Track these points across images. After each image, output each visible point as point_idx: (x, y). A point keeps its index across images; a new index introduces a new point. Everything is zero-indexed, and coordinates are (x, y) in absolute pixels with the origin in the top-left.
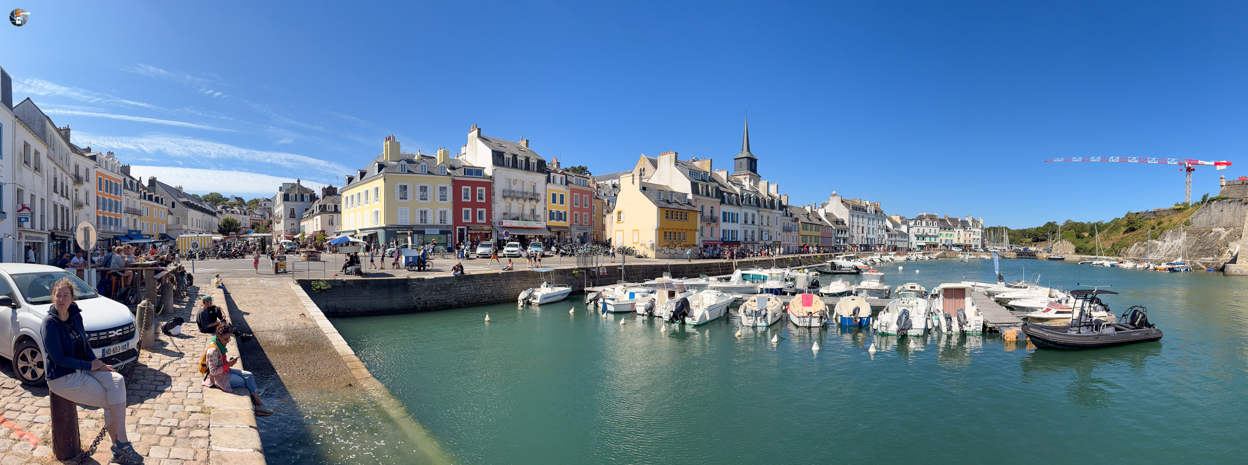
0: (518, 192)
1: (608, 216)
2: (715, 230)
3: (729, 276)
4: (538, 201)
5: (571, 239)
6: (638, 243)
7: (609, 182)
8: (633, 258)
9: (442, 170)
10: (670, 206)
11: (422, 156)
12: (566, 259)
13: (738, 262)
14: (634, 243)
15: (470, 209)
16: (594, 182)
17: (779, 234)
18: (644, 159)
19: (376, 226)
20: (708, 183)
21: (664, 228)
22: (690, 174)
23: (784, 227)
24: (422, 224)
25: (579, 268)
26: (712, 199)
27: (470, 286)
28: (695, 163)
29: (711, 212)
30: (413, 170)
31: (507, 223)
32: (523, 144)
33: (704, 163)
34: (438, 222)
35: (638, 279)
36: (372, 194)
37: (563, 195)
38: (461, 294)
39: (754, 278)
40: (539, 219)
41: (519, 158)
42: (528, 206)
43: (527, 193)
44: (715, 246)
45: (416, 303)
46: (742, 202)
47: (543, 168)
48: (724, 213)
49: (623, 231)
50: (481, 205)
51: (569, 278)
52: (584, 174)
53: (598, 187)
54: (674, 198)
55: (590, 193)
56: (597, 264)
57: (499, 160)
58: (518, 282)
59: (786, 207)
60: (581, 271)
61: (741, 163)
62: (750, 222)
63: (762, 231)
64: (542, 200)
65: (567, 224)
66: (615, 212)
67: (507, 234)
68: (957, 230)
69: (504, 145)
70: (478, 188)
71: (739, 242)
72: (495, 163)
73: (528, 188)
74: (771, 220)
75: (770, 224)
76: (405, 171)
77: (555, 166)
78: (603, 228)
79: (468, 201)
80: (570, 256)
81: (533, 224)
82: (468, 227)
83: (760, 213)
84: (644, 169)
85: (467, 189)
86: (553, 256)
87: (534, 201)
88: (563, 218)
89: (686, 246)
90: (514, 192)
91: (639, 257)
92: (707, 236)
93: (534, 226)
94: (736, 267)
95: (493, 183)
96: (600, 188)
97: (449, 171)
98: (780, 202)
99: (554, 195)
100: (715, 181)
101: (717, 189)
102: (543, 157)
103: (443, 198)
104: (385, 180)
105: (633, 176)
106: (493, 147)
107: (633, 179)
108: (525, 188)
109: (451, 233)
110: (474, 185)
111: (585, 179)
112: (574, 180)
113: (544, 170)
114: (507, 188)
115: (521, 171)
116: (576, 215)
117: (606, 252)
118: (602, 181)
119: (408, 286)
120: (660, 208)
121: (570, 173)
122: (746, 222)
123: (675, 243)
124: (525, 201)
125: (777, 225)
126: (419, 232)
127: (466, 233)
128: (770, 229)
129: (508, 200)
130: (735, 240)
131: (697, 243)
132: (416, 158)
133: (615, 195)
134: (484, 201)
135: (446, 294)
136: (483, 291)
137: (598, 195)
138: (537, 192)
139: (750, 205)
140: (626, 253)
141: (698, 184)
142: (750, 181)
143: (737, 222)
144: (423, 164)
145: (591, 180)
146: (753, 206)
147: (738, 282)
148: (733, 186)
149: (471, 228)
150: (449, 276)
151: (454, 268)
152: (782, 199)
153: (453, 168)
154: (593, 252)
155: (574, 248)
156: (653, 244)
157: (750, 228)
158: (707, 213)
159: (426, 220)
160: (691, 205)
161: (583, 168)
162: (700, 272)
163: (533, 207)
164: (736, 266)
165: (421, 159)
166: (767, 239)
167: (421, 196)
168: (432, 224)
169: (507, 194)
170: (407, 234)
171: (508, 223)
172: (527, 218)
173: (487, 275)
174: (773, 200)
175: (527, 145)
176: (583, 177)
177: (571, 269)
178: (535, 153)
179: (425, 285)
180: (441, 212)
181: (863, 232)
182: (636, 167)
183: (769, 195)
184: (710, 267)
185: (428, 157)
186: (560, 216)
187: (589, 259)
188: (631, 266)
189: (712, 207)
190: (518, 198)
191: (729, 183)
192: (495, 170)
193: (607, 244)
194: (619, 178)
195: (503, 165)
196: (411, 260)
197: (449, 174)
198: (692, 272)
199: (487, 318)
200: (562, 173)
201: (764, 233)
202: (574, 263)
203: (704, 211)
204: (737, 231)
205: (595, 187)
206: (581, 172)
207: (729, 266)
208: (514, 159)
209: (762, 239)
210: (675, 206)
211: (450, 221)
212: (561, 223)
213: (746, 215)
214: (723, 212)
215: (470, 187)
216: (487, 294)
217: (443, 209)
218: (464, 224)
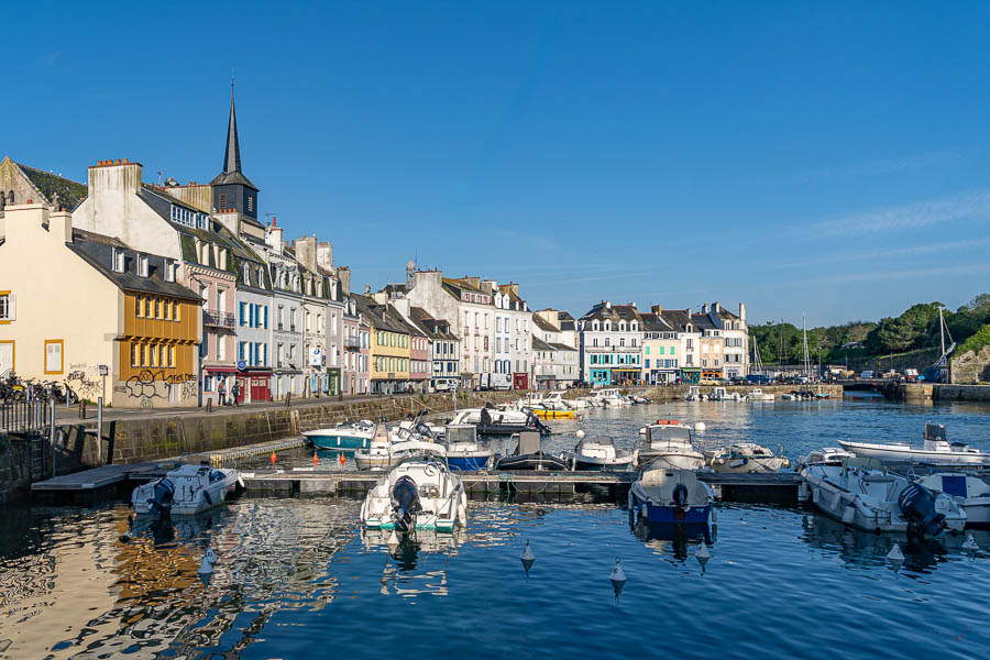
2: (225, 342)
6: (61, 372)
10: (144, 287)
14: (46, 372)
17: (338, 353)
18: (11, 170)
20: (210, 238)
21: (130, 337)
22: (174, 215)
23: (345, 338)
26: (221, 274)
28: (172, 191)
29: (218, 302)
33: (195, 193)
46: (274, 281)
48: (243, 306)
49: (13, 342)
62: (287, 325)
63: (307, 347)
68: (684, 337)
71: (269, 369)
83: (306, 306)
84: (12, 193)
89: (174, 378)
92: (211, 356)
98: (339, 283)
101: (229, 251)
107: (46, 218)
120: (125, 289)
122: (281, 325)
123: (154, 372)
125: (334, 332)
128: (323, 341)
130: (262, 365)
131: (195, 372)
139: (288, 290)
141: (193, 238)
142: (281, 237)
143: (265, 326)
146: (293, 292)
148: (251, 247)
152: (340, 278)
157: (287, 339)
158: (211, 303)
160: (181, 285)
166: (317, 362)
181: (486, 348)
189: (221, 293)
191: (243, 239)
201: (312, 350)
204: (265, 346)
209: (307, 364)
213: (281, 309)
214: (241, 303)
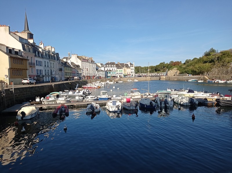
2: (33, 69)
13: (54, 84)
17: (58, 72)
20: (28, 45)
21: (12, 68)
22: (19, 39)
23: (59, 68)
26: (31, 54)
46: (43, 56)
63: (51, 70)
68: (124, 68)
71: (43, 75)
74: (54, 65)
83: (50, 61)
92: (30, 72)
120: (10, 57)
122: (45, 66)
125: (56, 67)
128: (54, 69)
131: (27, 76)
141: (25, 45)
143: (42, 66)
146: (48, 58)
157: (47, 69)
160: (23, 56)
174: (54, 56)
181: (87, 71)
183: (52, 53)
189: (31, 58)
204: (42, 70)
209: (52, 74)
213: (45, 62)
214: (36, 60)
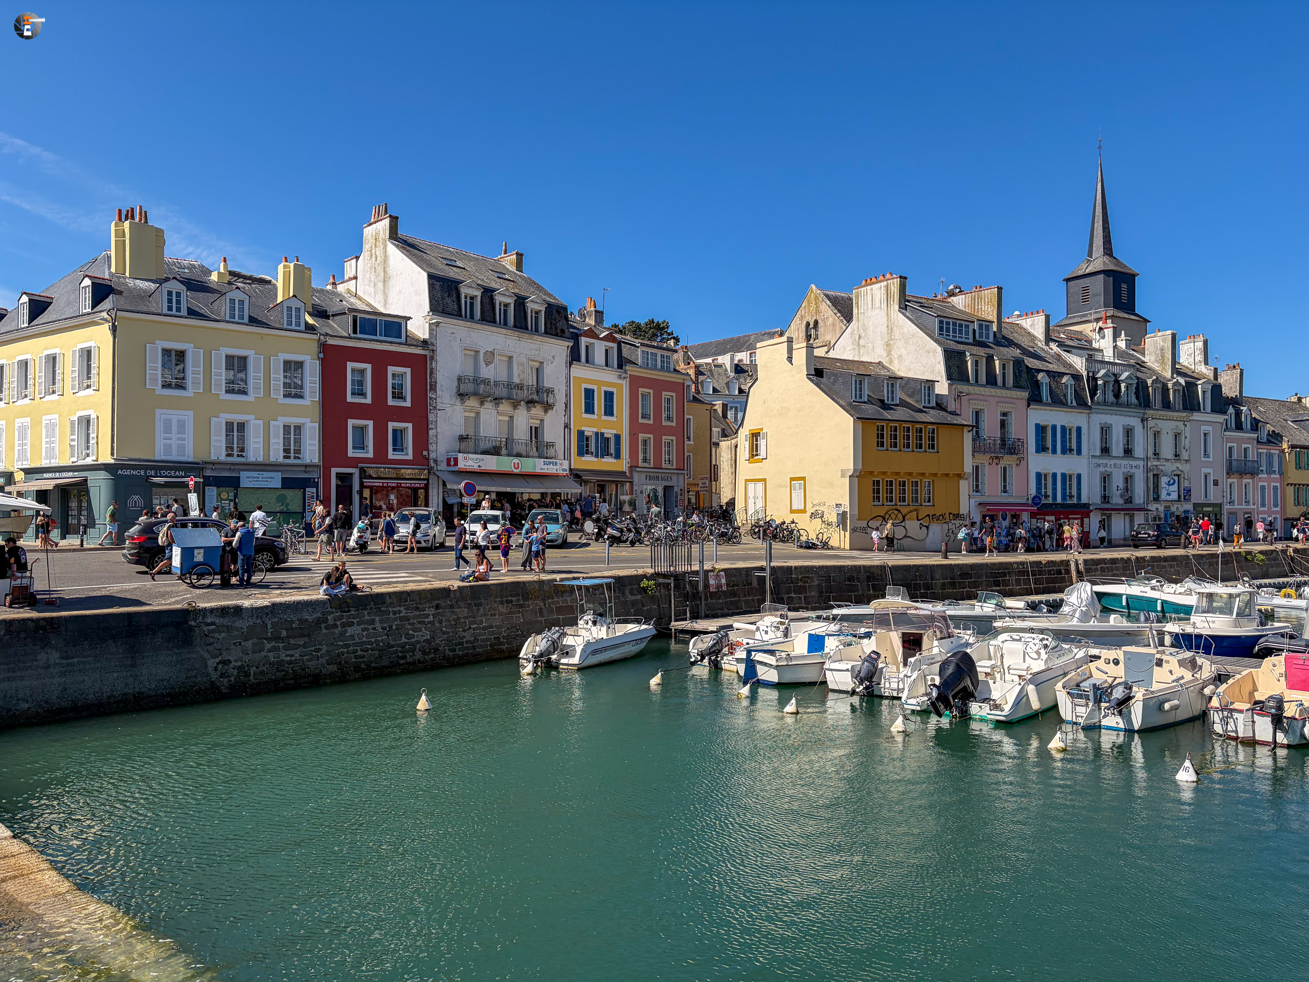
0: (496, 384)
1: (725, 445)
2: (1015, 474)
3: (1057, 596)
4: (548, 407)
5: (632, 503)
6: (804, 511)
7: (725, 360)
8: (791, 548)
9: (290, 316)
10: (887, 415)
11: (232, 273)
12: (623, 551)
13: (1085, 561)
14: (792, 511)
15: (370, 423)
16: (688, 361)
17: (1216, 483)
18: (816, 298)
19: (80, 463)
20: (991, 351)
21: (871, 473)
22: (941, 329)
23: (1230, 462)
24: (230, 459)
25: (657, 575)
26: (1004, 392)
27: (372, 622)
28: (955, 300)
29: (1003, 424)
30: (205, 311)
31: (468, 462)
32: (509, 262)
33: (980, 298)
34: (277, 455)
35: (807, 603)
36: (69, 369)
37: (612, 394)
38: (347, 646)
39: (1133, 608)
40: (551, 452)
41: (498, 299)
42: (523, 420)
43: (520, 387)
44: (1013, 516)
45: (214, 676)
46: (1093, 394)
47: (561, 324)
48: (1041, 430)
49: (764, 480)
50: (400, 414)
51: (630, 598)
52: (662, 340)
53: (699, 372)
54: (900, 395)
55: (680, 388)
56: (701, 562)
57: (448, 300)
58: (503, 609)
59: (1235, 402)
60: (661, 580)
61: (1085, 289)
62: (1117, 448)
63: (1156, 476)
64: (560, 406)
65: (623, 465)
66: (744, 433)
67: (470, 490)
69: (459, 264)
70: (391, 370)
71: (1086, 506)
72: (437, 307)
73: (522, 375)
74: (1185, 442)
75: (1185, 455)
76: (178, 310)
77: (591, 321)
78: (713, 474)
79: (363, 401)
80: (633, 543)
81: (538, 466)
82: (362, 471)
83: (1151, 423)
84: (816, 322)
85: (362, 372)
86: (587, 545)
87: (538, 407)
88: (612, 450)
89: (933, 518)
90: (486, 382)
91: (809, 548)
92: (992, 491)
93: (538, 470)
94: (1081, 577)
95: (432, 358)
96: (702, 374)
97: (310, 320)
98: (1217, 389)
99: (589, 394)
100: (1010, 343)
101: (1018, 363)
102: (561, 299)
103: (294, 391)
104: (114, 329)
105: (790, 341)
106: (430, 265)
107: (790, 350)
108: (515, 372)
109: (316, 485)
110: (380, 361)
111: (666, 353)
112: (638, 355)
113: (563, 331)
114: (470, 372)
115: (504, 331)
116: (645, 442)
117: (723, 535)
118: (707, 356)
119: (191, 629)
120: (862, 420)
121: (629, 338)
122: (1105, 450)
123: (904, 510)
124: (515, 406)
125: (1206, 455)
126: (219, 482)
127: (356, 487)
128: (1185, 467)
129: (472, 402)
130: (1075, 501)
131: (963, 510)
132: (214, 277)
133: (741, 391)
134: (408, 404)
135: (304, 646)
136: (408, 636)
137: (698, 392)
138: (547, 384)
139: (1118, 404)
140: (775, 537)
141: (963, 353)
142: (1116, 336)
143: (1079, 452)
144: (237, 295)
145: (680, 356)
146: (1128, 405)
147: (1085, 617)
148: (1064, 354)
149: (371, 472)
150: (314, 597)
151: (328, 577)
152: (1221, 380)
153: (321, 314)
154: (688, 535)
155: (641, 525)
156: (844, 513)
157: (1118, 467)
158: (990, 429)
159: (242, 450)
160: (945, 410)
161: (658, 324)
162: (976, 585)
163: (536, 423)
164: (1078, 572)
165: (230, 283)
166: (1174, 496)
167: (230, 382)
168: (261, 459)
169: (468, 387)
170: (185, 485)
171: (470, 463)
172: (521, 449)
173: (419, 593)
174: (1191, 386)
175: (519, 265)
176: (657, 348)
177: (636, 576)
178: (539, 288)
179: (243, 624)
180: (287, 428)
182: (797, 320)
183: (1176, 371)
184: (1004, 575)
185: (250, 278)
186: (605, 446)
187: (681, 551)
188: (790, 568)
189: (1005, 414)
190: (497, 400)
191: (1053, 346)
192: (438, 324)
193: (726, 513)
194: (752, 348)
195: (458, 315)
196: (199, 557)
197: (310, 328)
198: (953, 585)
199: (423, 703)
200: (608, 338)
201: (1164, 480)
202: (642, 560)
203: (981, 425)
204: (1079, 477)
205: (692, 372)
206: (654, 335)
207: (1059, 572)
208: (487, 300)
209: (1157, 499)
210: (901, 414)
211: (311, 452)
212: (608, 463)
213: (1105, 431)
214: (1037, 426)
215: (368, 367)
216: (418, 642)
217: (293, 421)
218: (354, 462)
